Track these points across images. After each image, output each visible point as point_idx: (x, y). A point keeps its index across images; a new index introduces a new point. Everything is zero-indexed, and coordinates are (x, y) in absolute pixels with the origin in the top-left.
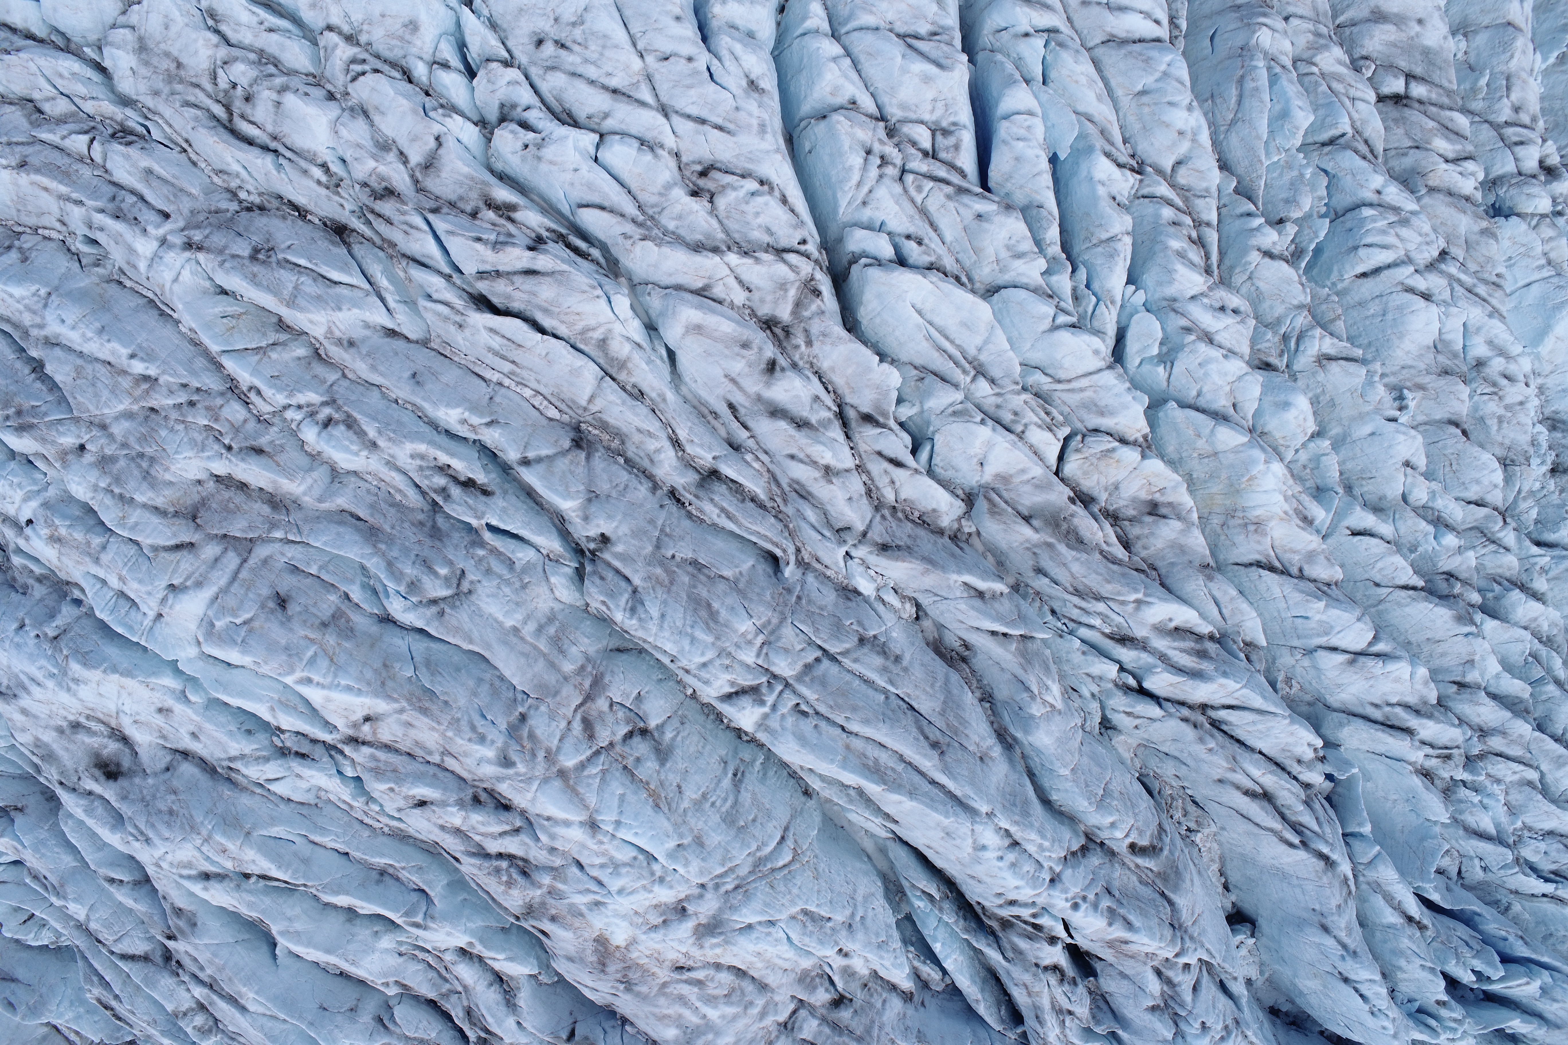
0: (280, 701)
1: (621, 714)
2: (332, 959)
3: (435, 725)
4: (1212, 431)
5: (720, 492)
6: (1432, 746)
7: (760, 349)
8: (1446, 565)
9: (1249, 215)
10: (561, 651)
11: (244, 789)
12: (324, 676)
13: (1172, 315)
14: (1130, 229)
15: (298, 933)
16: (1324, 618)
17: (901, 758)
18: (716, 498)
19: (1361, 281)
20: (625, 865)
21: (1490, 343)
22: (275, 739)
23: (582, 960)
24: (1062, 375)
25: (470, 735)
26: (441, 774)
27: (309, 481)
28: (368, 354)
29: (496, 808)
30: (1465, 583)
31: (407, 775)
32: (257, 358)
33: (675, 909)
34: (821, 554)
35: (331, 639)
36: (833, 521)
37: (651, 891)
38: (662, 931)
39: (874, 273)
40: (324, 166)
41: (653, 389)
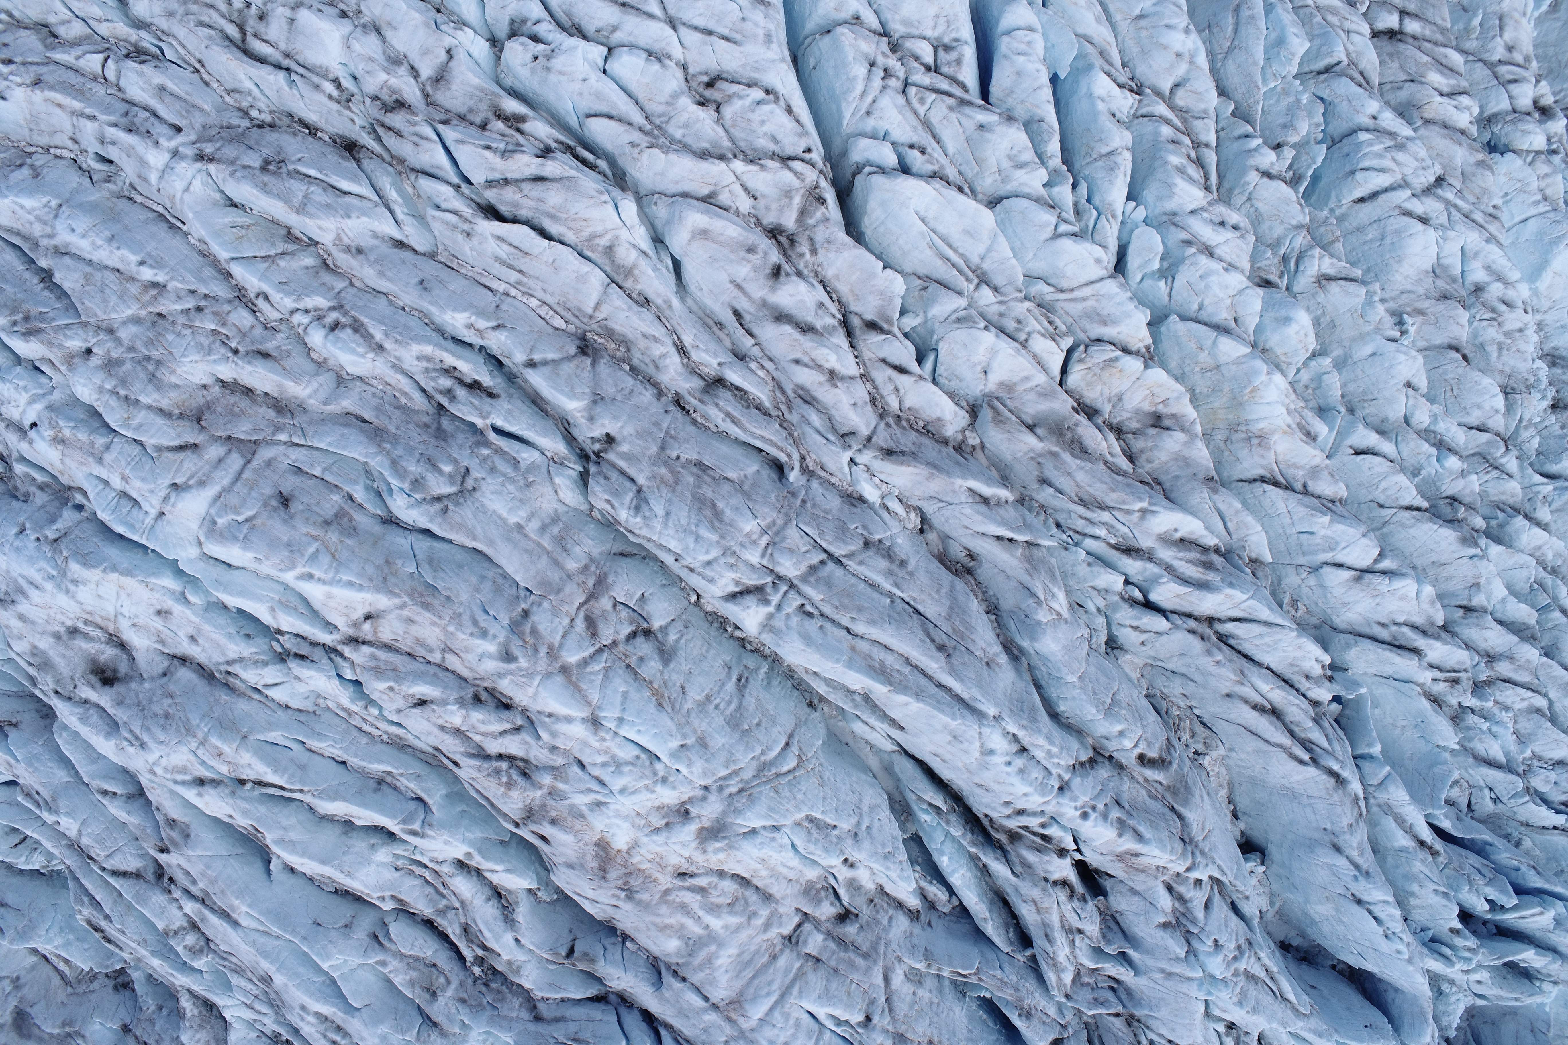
0: (280, 602)
1: (624, 613)
2: (327, 871)
3: (436, 619)
4: (1214, 342)
5: (725, 397)
6: (1440, 669)
7: (766, 254)
8: (1450, 488)
9: (1247, 136)
10: (564, 549)
11: (242, 694)
12: (326, 572)
13: (1173, 229)
14: (1130, 145)
15: (292, 842)
16: (1329, 533)
17: (907, 661)
18: (721, 403)
19: (1359, 206)
20: (627, 763)
21: (1488, 268)
22: (274, 644)
23: (582, 866)
24: (1065, 284)
25: (472, 629)
26: (441, 674)
27: (315, 385)
28: (377, 261)
29: (497, 707)
30: (1469, 507)
31: (407, 674)
32: (265, 265)
33: (678, 811)
34: (826, 460)
35: (333, 536)
36: (838, 426)
37: (653, 792)
38: (664, 834)
39: (878, 180)
40: (336, 82)
41: (659, 295)
